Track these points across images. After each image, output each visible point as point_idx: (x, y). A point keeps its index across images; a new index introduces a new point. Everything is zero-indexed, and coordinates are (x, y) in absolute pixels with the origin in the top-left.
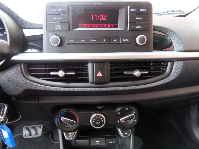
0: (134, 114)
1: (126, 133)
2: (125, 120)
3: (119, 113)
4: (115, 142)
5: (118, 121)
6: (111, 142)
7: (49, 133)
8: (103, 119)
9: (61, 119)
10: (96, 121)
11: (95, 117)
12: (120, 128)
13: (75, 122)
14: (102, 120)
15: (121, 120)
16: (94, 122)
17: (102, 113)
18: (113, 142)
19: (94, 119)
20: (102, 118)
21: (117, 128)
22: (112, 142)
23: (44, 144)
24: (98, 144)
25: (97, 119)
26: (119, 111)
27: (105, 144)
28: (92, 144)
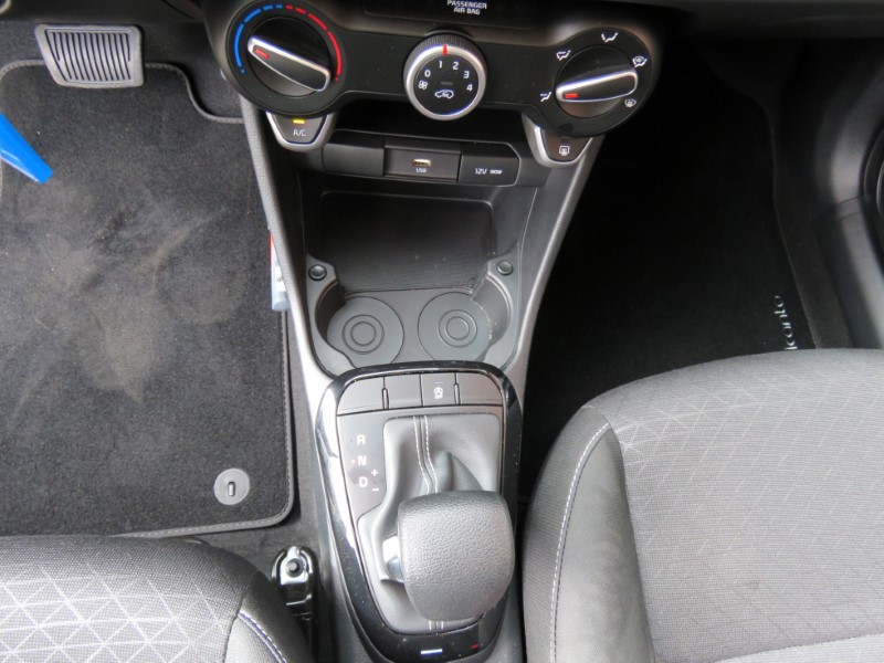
0: (639, 70)
1: (564, 152)
2: (582, 94)
3: (562, 56)
4: (500, 172)
5: (546, 97)
6: (480, 171)
7: (180, 72)
8: (474, 79)
9: (250, 49)
10: (435, 84)
11: (431, 64)
12: (542, 128)
13: (326, 73)
14: (467, 82)
15: (561, 90)
16: (423, 85)
17: (472, 42)
18: (493, 172)
19: (428, 73)
20: (467, 75)
21: (530, 122)
22: (488, 171)
23: (164, 119)
24: (424, 171)
25: (441, 72)
26: (563, 47)
27: (455, 177)
28: (399, 170)
